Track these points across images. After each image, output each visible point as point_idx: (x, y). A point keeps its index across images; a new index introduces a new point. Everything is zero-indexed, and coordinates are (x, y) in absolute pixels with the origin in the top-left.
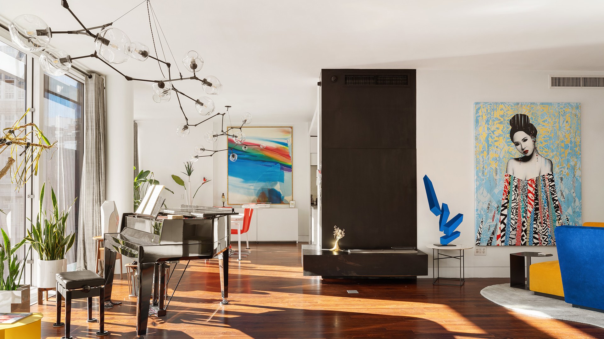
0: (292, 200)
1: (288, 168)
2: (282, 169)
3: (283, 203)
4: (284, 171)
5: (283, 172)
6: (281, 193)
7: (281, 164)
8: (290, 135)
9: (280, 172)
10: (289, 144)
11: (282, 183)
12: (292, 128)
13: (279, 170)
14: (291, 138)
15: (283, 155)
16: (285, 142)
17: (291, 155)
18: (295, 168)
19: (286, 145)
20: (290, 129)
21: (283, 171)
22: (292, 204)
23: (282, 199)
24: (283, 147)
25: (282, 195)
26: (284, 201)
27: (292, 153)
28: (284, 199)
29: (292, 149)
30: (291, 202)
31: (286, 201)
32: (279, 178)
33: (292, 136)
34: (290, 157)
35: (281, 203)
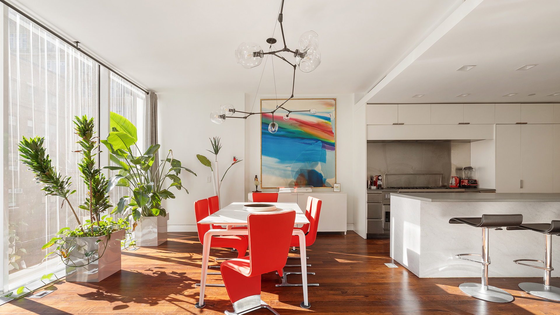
0: (336, 183)
1: (330, 146)
2: (323, 147)
3: (325, 187)
4: (326, 150)
5: (325, 150)
6: (323, 175)
7: (323, 142)
8: (333, 109)
9: (322, 151)
10: (332, 118)
11: (324, 164)
13: (320, 149)
14: (334, 111)
15: (325, 131)
16: (328, 116)
17: (334, 131)
18: (338, 147)
19: (328, 119)
20: (333, 102)
21: (324, 149)
22: (337, 187)
23: (323, 182)
24: (324, 122)
25: (324, 178)
26: (326, 184)
27: (336, 128)
28: (327, 182)
29: (336, 124)
30: (335, 185)
31: (328, 183)
32: (320, 158)
33: (336, 110)
34: (333, 133)
35: (322, 186)
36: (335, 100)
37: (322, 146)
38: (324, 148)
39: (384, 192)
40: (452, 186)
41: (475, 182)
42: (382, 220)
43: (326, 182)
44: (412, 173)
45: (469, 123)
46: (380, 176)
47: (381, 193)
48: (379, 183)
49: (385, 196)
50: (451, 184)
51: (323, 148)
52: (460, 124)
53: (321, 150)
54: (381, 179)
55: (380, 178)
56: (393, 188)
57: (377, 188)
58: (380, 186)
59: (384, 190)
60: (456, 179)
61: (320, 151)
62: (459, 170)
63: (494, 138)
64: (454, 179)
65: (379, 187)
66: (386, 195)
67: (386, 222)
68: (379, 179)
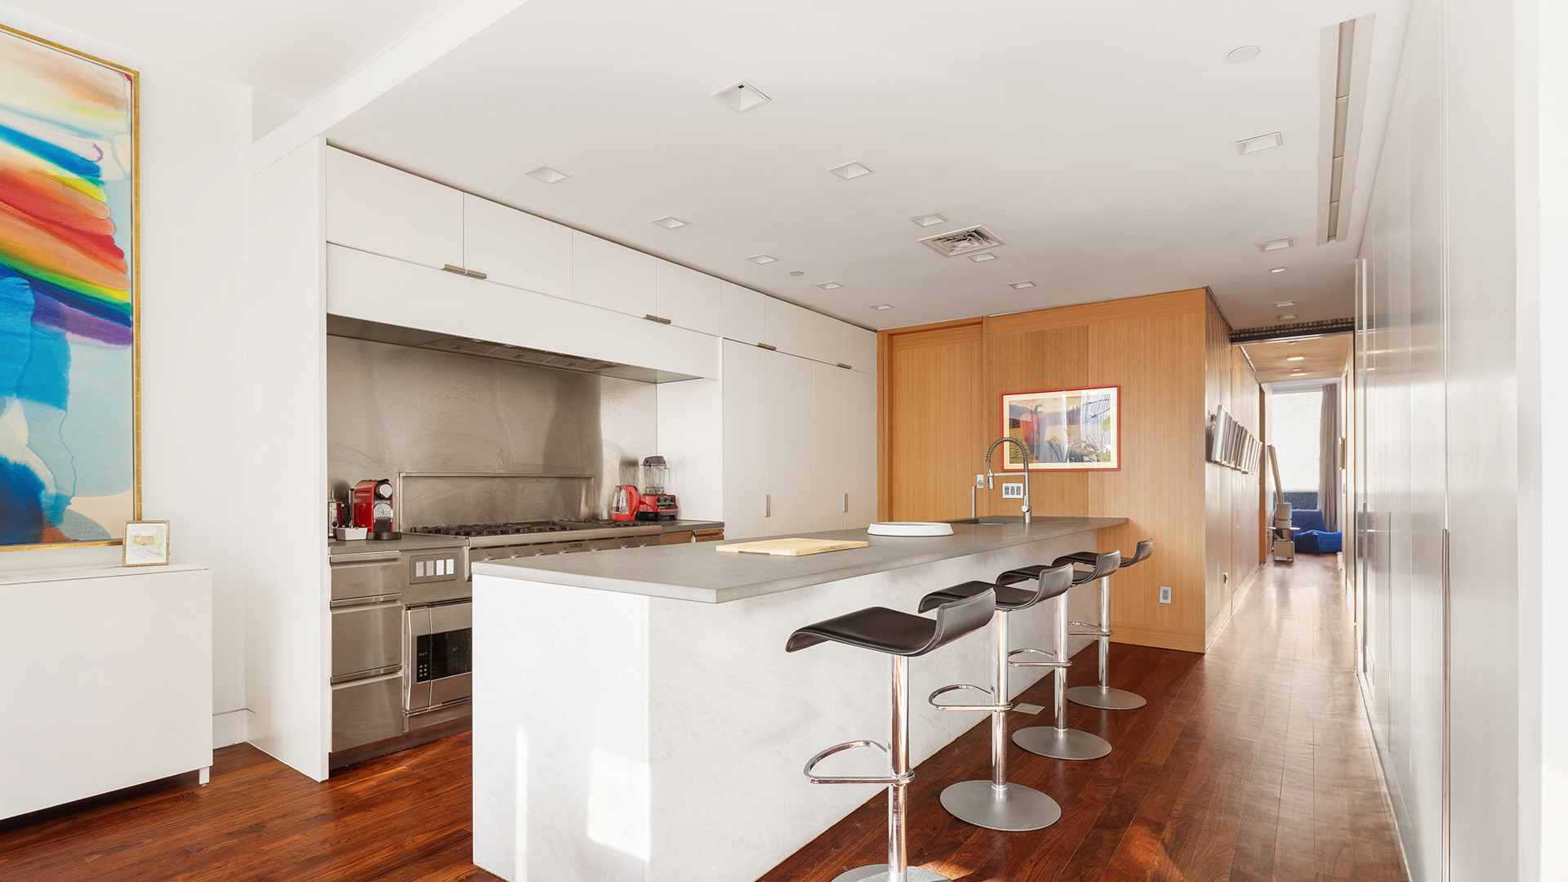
0: (138, 519)
1: (96, 318)
2: (42, 314)
3: (61, 539)
4: (69, 336)
5: (57, 336)
6: (42, 472)
7: (37, 285)
8: (122, 121)
9: (31, 336)
10: (113, 168)
11: (53, 412)
12: (132, 78)
13: (21, 322)
14: (126, 139)
15: (55, 228)
16: (81, 148)
17: (122, 241)
18: (150, 325)
19: (88, 170)
20: (123, 87)
21: (55, 329)
22: (146, 541)
23: (47, 513)
24: (54, 178)
25: (51, 490)
26: (64, 528)
27: (138, 230)
28: (71, 512)
29: (135, 206)
30: (133, 530)
31: (82, 522)
32: (22, 376)
33: (137, 132)
34: (120, 254)
35: (36, 539)
36: (129, 78)
37: (35, 311)
38: (48, 323)
39: (410, 554)
40: (618, 515)
41: (672, 501)
42: (400, 674)
43: (65, 515)
44: (501, 472)
45: (668, 322)
46: (385, 481)
47: (395, 560)
48: (380, 511)
49: (413, 569)
50: (618, 509)
51: (40, 324)
52: (649, 318)
53: (28, 329)
54: (390, 498)
55: (385, 490)
56: (438, 531)
57: (372, 535)
58: (385, 524)
59: (404, 544)
60: (630, 493)
61: (22, 335)
62: (629, 464)
63: (720, 377)
64: (623, 492)
65: (381, 531)
66: (419, 565)
67: (419, 679)
68: (380, 497)
